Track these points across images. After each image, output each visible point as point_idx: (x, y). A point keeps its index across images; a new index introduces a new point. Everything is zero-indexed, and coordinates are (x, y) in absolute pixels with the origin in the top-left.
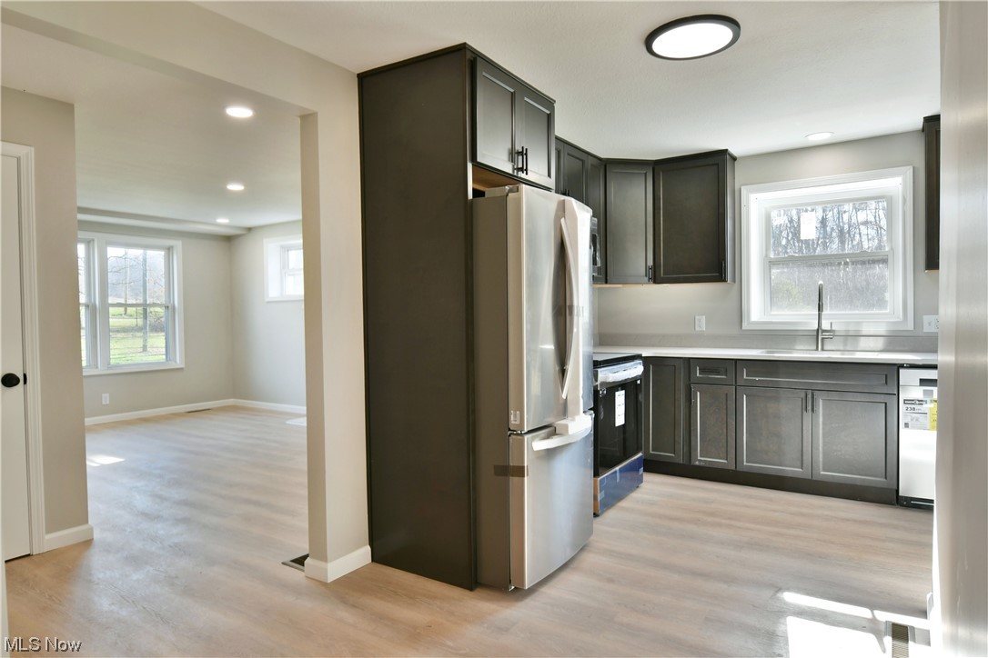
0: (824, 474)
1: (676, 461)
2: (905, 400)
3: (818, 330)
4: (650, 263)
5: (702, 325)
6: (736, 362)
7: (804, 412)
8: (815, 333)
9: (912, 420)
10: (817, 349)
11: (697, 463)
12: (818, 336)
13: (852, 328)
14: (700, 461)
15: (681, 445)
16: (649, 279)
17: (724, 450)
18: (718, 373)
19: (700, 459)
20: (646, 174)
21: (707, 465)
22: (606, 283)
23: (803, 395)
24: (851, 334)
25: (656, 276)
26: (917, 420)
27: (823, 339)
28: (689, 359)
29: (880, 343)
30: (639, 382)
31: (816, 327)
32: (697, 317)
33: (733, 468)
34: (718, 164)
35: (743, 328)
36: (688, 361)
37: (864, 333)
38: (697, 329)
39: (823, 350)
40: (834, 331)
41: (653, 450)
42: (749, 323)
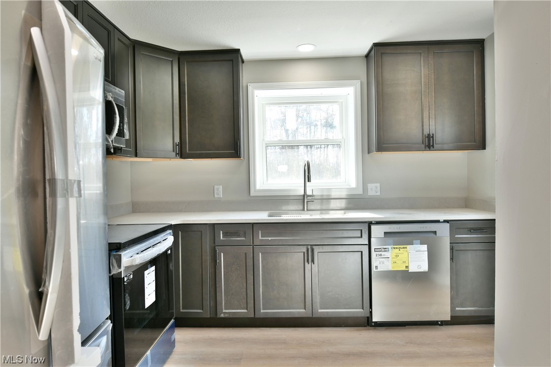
0: (322, 311)
1: (204, 316)
2: (375, 249)
3: (304, 195)
4: (177, 140)
5: (219, 193)
6: (253, 226)
7: (306, 264)
8: (302, 198)
9: (380, 263)
10: (304, 210)
11: (222, 315)
12: (304, 200)
13: (325, 193)
14: (225, 313)
15: (208, 303)
16: (176, 154)
17: (244, 301)
18: (239, 236)
19: (225, 312)
20: (172, 61)
21: (231, 316)
22: (136, 156)
23: (304, 249)
24: (324, 197)
25: (182, 152)
26: (383, 263)
27: (307, 202)
28: (214, 224)
29: (343, 204)
30: (169, 252)
31: (302, 193)
32: (216, 187)
33: (253, 316)
34: (232, 60)
35: (251, 195)
36: (213, 226)
37: (333, 197)
38: (216, 196)
39: (307, 210)
40: (314, 195)
41: (183, 309)
42: (255, 191)
